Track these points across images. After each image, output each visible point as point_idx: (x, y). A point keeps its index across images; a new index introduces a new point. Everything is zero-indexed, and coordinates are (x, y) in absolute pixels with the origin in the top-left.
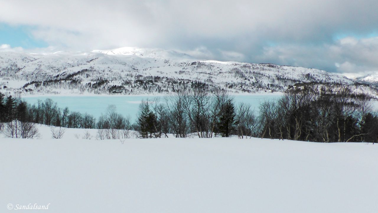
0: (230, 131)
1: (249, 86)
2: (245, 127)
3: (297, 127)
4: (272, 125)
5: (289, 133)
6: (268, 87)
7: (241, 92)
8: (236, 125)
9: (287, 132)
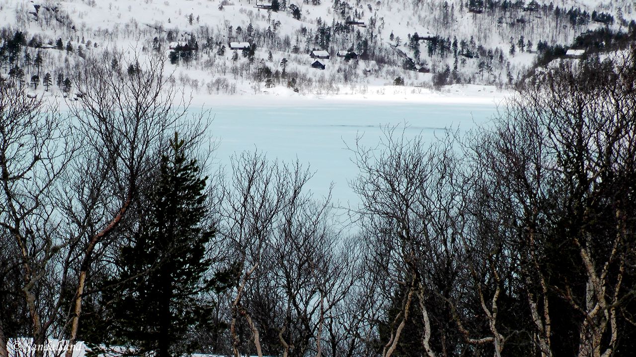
0: (184, 330)
1: (296, 50)
2: (275, 303)
3: (595, 299)
4: (441, 287)
5: (543, 335)
6: (411, 55)
7: (245, 85)
8: (218, 290)
9: (533, 327)
